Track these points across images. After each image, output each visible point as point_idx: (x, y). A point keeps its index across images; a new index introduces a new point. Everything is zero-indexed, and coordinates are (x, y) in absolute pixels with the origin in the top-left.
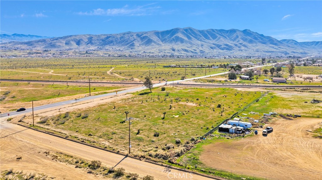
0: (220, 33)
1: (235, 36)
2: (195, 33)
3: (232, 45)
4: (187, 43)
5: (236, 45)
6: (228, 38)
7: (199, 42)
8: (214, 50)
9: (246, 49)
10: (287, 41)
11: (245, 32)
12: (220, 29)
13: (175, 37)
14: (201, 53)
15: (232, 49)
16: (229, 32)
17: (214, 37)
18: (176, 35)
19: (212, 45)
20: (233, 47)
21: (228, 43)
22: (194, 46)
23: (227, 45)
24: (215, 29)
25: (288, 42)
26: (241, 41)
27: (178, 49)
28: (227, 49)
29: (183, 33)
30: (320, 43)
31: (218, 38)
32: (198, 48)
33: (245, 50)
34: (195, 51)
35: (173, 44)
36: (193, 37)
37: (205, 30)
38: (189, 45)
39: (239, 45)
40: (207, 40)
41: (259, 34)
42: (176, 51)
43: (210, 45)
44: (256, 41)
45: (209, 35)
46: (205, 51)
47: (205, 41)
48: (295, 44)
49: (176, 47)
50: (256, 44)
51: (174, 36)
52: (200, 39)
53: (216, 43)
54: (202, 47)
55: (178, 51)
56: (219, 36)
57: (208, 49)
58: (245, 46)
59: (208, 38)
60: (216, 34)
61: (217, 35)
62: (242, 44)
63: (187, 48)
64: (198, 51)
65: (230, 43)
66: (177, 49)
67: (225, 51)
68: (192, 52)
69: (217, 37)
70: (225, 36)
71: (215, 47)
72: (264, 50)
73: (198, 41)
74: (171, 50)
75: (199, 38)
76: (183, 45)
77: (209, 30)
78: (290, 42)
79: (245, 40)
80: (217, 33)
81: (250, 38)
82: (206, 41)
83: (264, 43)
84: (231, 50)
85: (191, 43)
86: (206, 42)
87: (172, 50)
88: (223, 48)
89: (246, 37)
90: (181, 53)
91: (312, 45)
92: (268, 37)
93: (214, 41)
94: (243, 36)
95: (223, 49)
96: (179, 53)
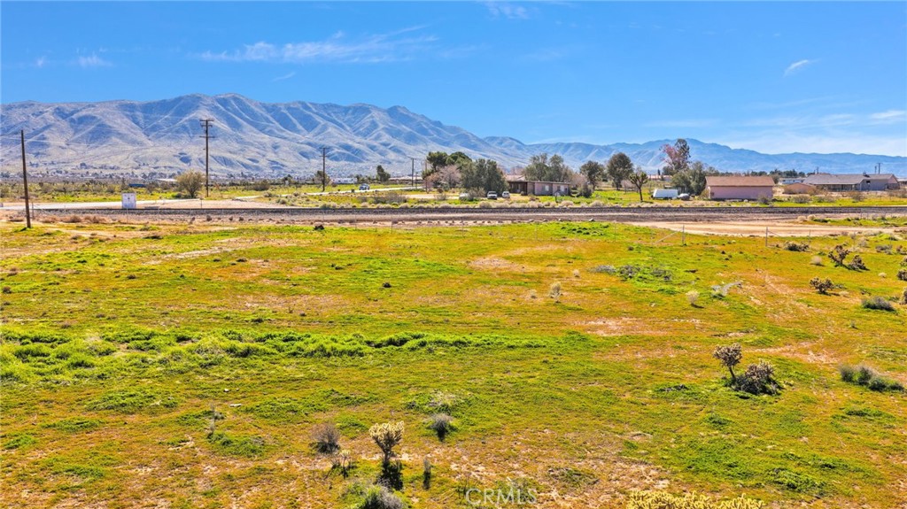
0: (326, 115)
1: (369, 124)
2: (252, 111)
3: (362, 147)
4: (229, 141)
5: (372, 148)
6: (348, 128)
7: (266, 139)
8: (313, 160)
9: (401, 158)
10: (498, 141)
11: (392, 112)
12: (326, 102)
13: (190, 120)
14: (273, 168)
15: (363, 158)
16: (350, 112)
17: (310, 125)
18: (191, 116)
19: (304, 146)
20: (366, 154)
21: (350, 143)
22: (252, 148)
23: (347, 147)
24: (311, 104)
25: (501, 143)
26: (386, 138)
27: (201, 156)
28: (349, 158)
29: (214, 109)
30: (572, 148)
31: (320, 126)
32: (264, 156)
33: (399, 162)
34: (255, 164)
35: (183, 142)
36: (245, 123)
37: (281, 104)
38: (236, 146)
39: (382, 148)
40: (287, 133)
41: (430, 121)
42: (192, 162)
43: (298, 145)
44: (425, 137)
45: (293, 119)
46: (284, 163)
47: (284, 134)
48: (519, 148)
49: (192, 151)
50: (427, 145)
51: (187, 118)
52: (267, 130)
53: (313, 140)
54: (275, 153)
55: (202, 162)
56: (322, 122)
57: (294, 159)
58: (396, 150)
59: (293, 129)
60: (315, 116)
61: (318, 119)
62: (389, 144)
63: (228, 155)
64: (263, 163)
65: (357, 142)
66: (194, 156)
67: (343, 163)
68: (245, 166)
69: (320, 123)
70: (339, 121)
71: (313, 153)
73: (263, 135)
74: (177, 160)
75: (266, 127)
76: (217, 147)
77: (294, 103)
78: (506, 143)
79: (396, 134)
80: (317, 114)
81: (409, 130)
82: (287, 136)
83: (447, 144)
84: (361, 162)
85: (240, 141)
86: (285, 138)
87: (181, 159)
88: (336, 155)
89: (398, 128)
90: (212, 170)
92: (454, 129)
93: (309, 137)
94: (391, 124)
95: (336, 159)
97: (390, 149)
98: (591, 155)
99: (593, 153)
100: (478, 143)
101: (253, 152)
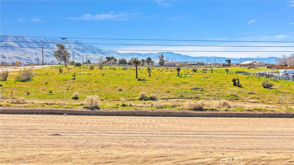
1: (68, 46)
4: (19, 51)
7: (33, 50)
8: (49, 58)
11: (76, 42)
13: (4, 44)
14: (37, 61)
17: (48, 46)
18: (4, 42)
19: (46, 53)
22: (28, 54)
25: (112, 53)
27: (10, 56)
29: (13, 40)
30: (135, 54)
32: (32, 56)
33: (79, 58)
34: (29, 59)
35: (2, 51)
36: (24, 45)
38: (22, 53)
41: (89, 45)
42: (6, 58)
44: (88, 51)
47: (38, 49)
48: (118, 54)
49: (6, 54)
50: (88, 53)
52: (33, 47)
53: (49, 51)
54: (36, 55)
55: (10, 58)
56: (52, 45)
58: (78, 55)
63: (19, 56)
64: (32, 59)
66: (7, 56)
68: (26, 60)
71: (50, 56)
72: (95, 58)
73: (31, 49)
76: (15, 53)
78: (114, 53)
79: (78, 49)
80: (50, 42)
81: (82, 48)
83: (95, 53)
85: (23, 51)
86: (40, 50)
87: (2, 57)
89: (79, 47)
90: (14, 61)
91: (130, 55)
94: (76, 46)
96: (12, 61)
97: (76, 54)
98: (140, 57)
99: (141, 56)
100: (105, 52)
101: (28, 55)
